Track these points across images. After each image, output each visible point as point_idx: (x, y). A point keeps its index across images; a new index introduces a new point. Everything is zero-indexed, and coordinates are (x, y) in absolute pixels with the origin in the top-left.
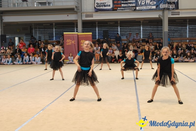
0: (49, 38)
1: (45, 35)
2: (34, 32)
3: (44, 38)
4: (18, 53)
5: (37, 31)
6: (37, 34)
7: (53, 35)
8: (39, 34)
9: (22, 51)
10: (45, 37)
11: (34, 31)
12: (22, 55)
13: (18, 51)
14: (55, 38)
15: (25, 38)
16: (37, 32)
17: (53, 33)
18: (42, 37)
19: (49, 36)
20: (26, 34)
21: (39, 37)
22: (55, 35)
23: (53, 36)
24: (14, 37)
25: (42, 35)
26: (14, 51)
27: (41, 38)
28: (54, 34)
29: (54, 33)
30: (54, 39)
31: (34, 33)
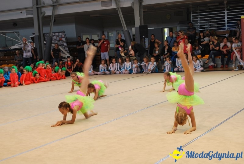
0: (218, 27)
1: (211, 22)
2: (193, 18)
3: (210, 27)
4: (167, 54)
5: (198, 15)
6: (197, 21)
7: (225, 21)
8: (201, 20)
9: (173, 51)
10: (211, 25)
11: (193, 16)
12: (173, 57)
13: (168, 50)
14: (228, 26)
15: (178, 29)
16: (197, 18)
17: (224, 18)
18: (207, 25)
19: (217, 24)
20: (181, 23)
21: (201, 26)
22: (228, 21)
23: (225, 24)
24: (161, 27)
25: (206, 22)
26: (160, 51)
27: (204, 28)
28: (226, 19)
29: (226, 17)
30: (226, 27)
31: (192, 20)
